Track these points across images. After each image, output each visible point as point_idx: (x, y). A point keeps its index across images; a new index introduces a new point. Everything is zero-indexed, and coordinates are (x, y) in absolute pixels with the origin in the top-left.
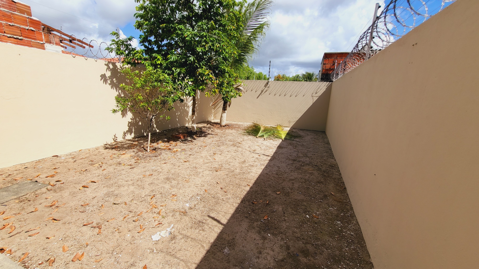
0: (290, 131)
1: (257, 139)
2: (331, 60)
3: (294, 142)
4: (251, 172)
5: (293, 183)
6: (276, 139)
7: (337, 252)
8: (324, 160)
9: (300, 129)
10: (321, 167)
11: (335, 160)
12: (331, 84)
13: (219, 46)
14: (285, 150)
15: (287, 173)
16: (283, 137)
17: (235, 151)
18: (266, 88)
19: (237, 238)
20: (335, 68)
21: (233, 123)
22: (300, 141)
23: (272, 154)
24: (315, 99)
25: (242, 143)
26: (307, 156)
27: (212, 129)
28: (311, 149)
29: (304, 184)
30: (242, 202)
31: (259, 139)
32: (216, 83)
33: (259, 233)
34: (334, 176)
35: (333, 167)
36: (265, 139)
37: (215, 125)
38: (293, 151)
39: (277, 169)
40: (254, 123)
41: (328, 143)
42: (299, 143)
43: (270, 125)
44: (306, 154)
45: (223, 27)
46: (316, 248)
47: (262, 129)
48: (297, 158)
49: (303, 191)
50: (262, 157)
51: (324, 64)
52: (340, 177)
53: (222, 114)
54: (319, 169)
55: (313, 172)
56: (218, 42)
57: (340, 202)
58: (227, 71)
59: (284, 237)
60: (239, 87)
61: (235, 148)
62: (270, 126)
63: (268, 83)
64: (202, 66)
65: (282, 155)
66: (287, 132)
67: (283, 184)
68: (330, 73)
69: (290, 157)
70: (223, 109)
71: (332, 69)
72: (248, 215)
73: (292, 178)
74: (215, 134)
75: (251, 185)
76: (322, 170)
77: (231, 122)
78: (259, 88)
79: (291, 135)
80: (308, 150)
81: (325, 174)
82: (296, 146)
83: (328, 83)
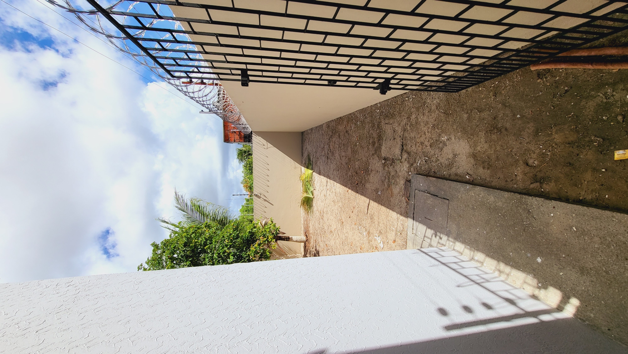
0: (305, 166)
1: (315, 197)
2: (230, 135)
3: (314, 161)
4: (340, 192)
5: (343, 156)
6: (313, 178)
7: (370, 125)
8: (324, 133)
9: (302, 156)
10: (330, 136)
11: (324, 124)
12: (254, 132)
13: (228, 240)
14: (321, 167)
15: (337, 162)
16: (310, 171)
17: (327, 213)
18: (262, 196)
19: (373, 188)
20: (238, 130)
21: (302, 229)
22: (312, 155)
23: (325, 178)
24: (270, 145)
25: (320, 210)
26: (324, 147)
27: (311, 249)
28: (318, 145)
29: (342, 148)
30: (357, 193)
31: (315, 195)
32: (263, 239)
33: (370, 174)
34: (334, 125)
35: (328, 126)
36: (314, 189)
37: (307, 248)
38: (321, 160)
39: (335, 171)
40: (301, 206)
41: (312, 129)
42: (315, 156)
43: (300, 187)
44: (322, 148)
45: (207, 241)
46: (370, 137)
47: (305, 195)
48: (326, 156)
49: (346, 148)
50: (328, 187)
51: (235, 141)
52: (334, 121)
53: (293, 241)
54: (331, 136)
55: (333, 142)
56: (223, 242)
57: (348, 122)
58: (250, 230)
59: (369, 158)
60: (263, 225)
61: (325, 215)
62: (302, 188)
63: (256, 195)
64: (247, 255)
65: (325, 169)
66: (306, 169)
67: (344, 164)
68: (243, 134)
69: (326, 162)
70: (288, 241)
71: (239, 133)
72: (363, 185)
73: (339, 158)
74: (316, 243)
75: (347, 189)
76: (331, 134)
77: (302, 232)
78: (262, 205)
79: (308, 164)
80: (319, 147)
81: (334, 132)
82: (317, 158)
83: (253, 135)
